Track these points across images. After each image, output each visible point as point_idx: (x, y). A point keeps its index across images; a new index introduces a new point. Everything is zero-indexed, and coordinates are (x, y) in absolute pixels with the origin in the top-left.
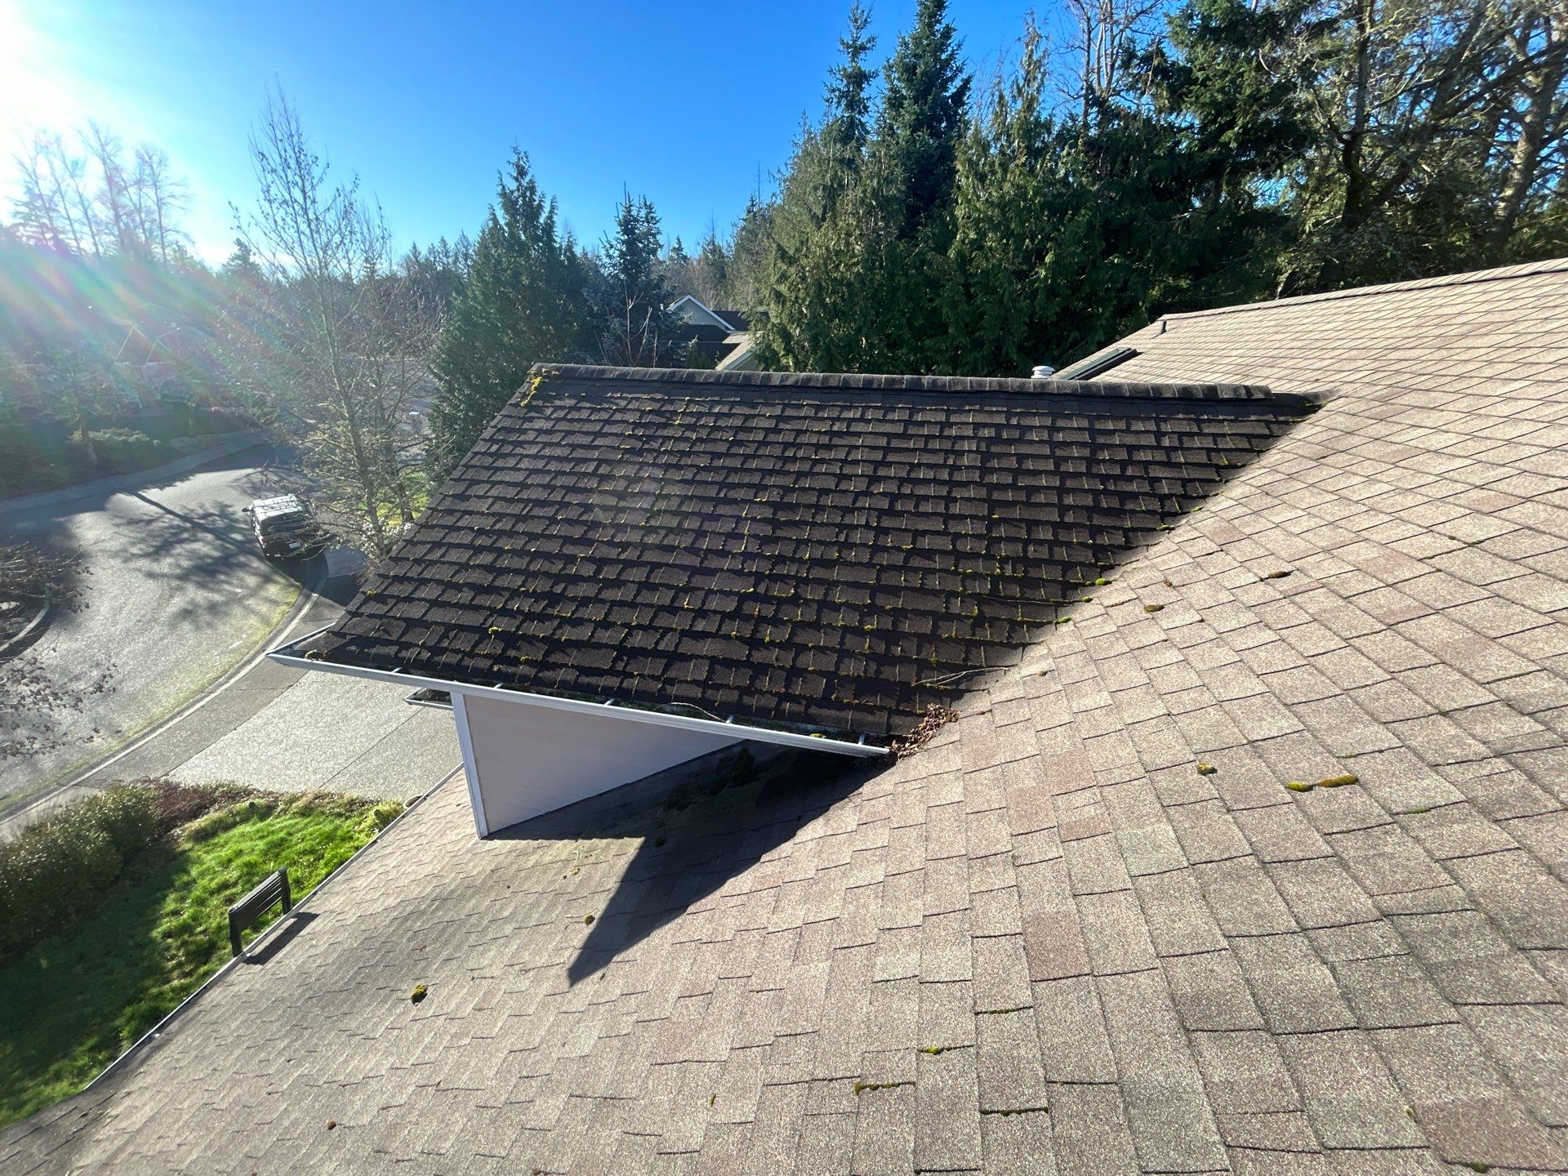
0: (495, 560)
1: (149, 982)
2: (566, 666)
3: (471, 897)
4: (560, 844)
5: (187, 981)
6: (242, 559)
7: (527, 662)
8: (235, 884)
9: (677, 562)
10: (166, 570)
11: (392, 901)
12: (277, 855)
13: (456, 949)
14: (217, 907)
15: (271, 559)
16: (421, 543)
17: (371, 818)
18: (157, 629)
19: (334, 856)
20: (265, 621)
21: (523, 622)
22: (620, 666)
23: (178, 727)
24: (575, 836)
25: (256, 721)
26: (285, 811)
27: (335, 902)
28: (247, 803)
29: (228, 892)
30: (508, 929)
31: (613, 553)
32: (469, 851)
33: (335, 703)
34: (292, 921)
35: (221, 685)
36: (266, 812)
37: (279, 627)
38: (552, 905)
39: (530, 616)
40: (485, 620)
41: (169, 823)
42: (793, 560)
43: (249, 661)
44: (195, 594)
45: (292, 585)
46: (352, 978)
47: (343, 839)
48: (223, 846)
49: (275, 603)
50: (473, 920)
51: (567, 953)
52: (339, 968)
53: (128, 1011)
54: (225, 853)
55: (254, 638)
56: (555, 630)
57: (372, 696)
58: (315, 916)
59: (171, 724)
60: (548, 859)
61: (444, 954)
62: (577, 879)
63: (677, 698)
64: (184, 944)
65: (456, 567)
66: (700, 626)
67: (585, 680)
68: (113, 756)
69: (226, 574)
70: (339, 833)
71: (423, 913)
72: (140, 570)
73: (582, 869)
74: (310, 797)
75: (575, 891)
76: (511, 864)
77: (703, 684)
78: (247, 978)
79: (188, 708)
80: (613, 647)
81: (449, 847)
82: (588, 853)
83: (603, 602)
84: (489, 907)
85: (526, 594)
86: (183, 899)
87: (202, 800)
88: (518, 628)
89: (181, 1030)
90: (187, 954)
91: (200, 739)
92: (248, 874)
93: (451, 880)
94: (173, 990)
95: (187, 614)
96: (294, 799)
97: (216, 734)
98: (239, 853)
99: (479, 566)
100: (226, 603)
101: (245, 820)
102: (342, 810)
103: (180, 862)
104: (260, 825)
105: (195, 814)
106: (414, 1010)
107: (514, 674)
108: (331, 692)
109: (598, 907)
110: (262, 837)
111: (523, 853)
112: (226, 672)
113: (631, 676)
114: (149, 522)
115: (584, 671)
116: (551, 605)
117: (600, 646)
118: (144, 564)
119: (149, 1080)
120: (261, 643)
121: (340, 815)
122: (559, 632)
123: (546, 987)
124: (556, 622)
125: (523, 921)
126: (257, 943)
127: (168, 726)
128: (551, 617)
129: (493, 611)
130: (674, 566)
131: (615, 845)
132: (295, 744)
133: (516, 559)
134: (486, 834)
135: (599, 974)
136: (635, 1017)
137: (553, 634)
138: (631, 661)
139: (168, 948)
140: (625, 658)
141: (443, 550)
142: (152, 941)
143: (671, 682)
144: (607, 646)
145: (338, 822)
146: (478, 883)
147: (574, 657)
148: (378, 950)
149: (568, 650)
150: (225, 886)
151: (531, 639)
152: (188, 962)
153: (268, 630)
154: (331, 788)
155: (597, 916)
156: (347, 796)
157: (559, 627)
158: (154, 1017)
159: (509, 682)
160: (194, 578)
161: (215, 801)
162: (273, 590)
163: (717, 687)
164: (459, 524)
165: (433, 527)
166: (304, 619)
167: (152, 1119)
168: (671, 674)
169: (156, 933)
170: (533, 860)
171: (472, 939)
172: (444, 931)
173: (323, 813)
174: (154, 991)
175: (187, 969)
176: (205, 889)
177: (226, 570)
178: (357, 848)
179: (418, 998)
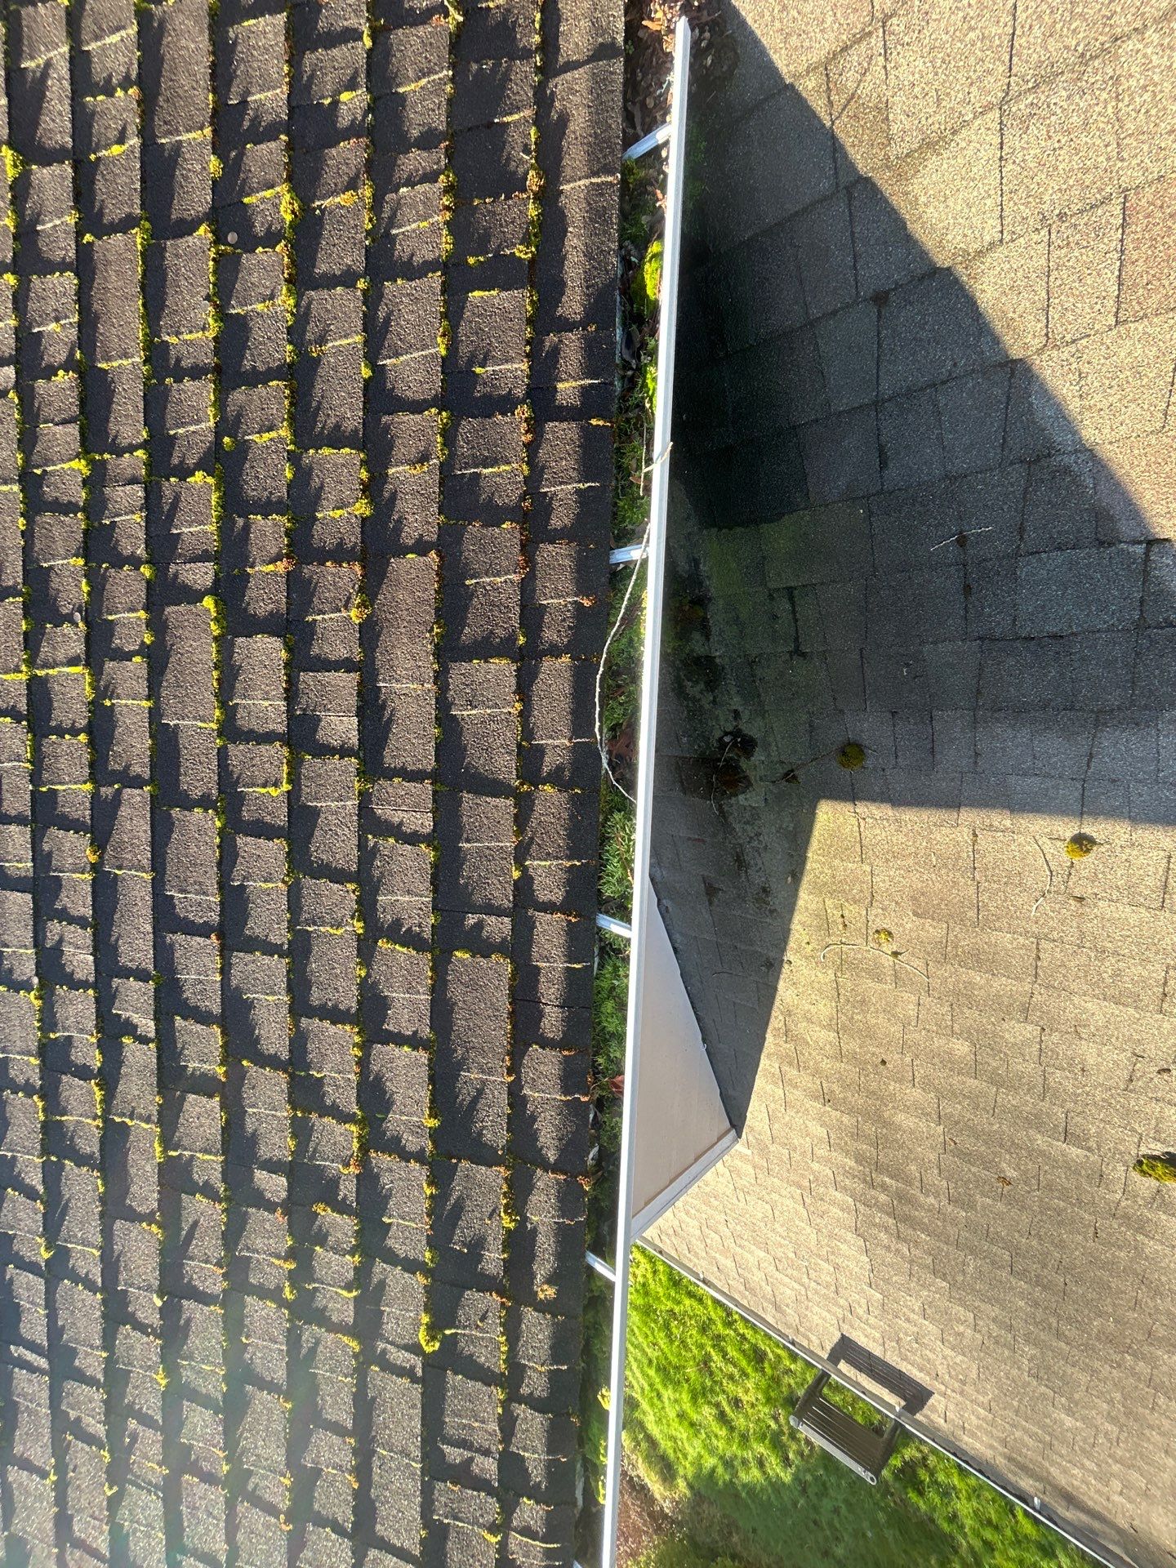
0: (205, 1402)
2: (514, 1090)
7: (517, 1207)
9: (145, 857)
21: (391, 1258)
31: (139, 1057)
39: (372, 1243)
40: (401, 1372)
42: (95, 507)
56: (405, 1157)
65: (242, 1508)
66: (342, 726)
67: (552, 1021)
77: (527, 661)
80: (440, 968)
83: (299, 1042)
85: (303, 1276)
88: (412, 1266)
99: (230, 1444)
107: (565, 1234)
113: (524, 887)
115: (524, 1031)
116: (328, 1192)
117: (441, 1009)
122: (411, 1142)
124: (380, 1160)
128: (368, 1179)
129: (368, 1357)
130: (158, 863)
133: (194, 1342)
137: (419, 1157)
143: (529, 756)
144: (439, 989)
149: (466, 1096)
151: (445, 1217)
157: (395, 1147)
163: (531, 615)
168: (505, 766)
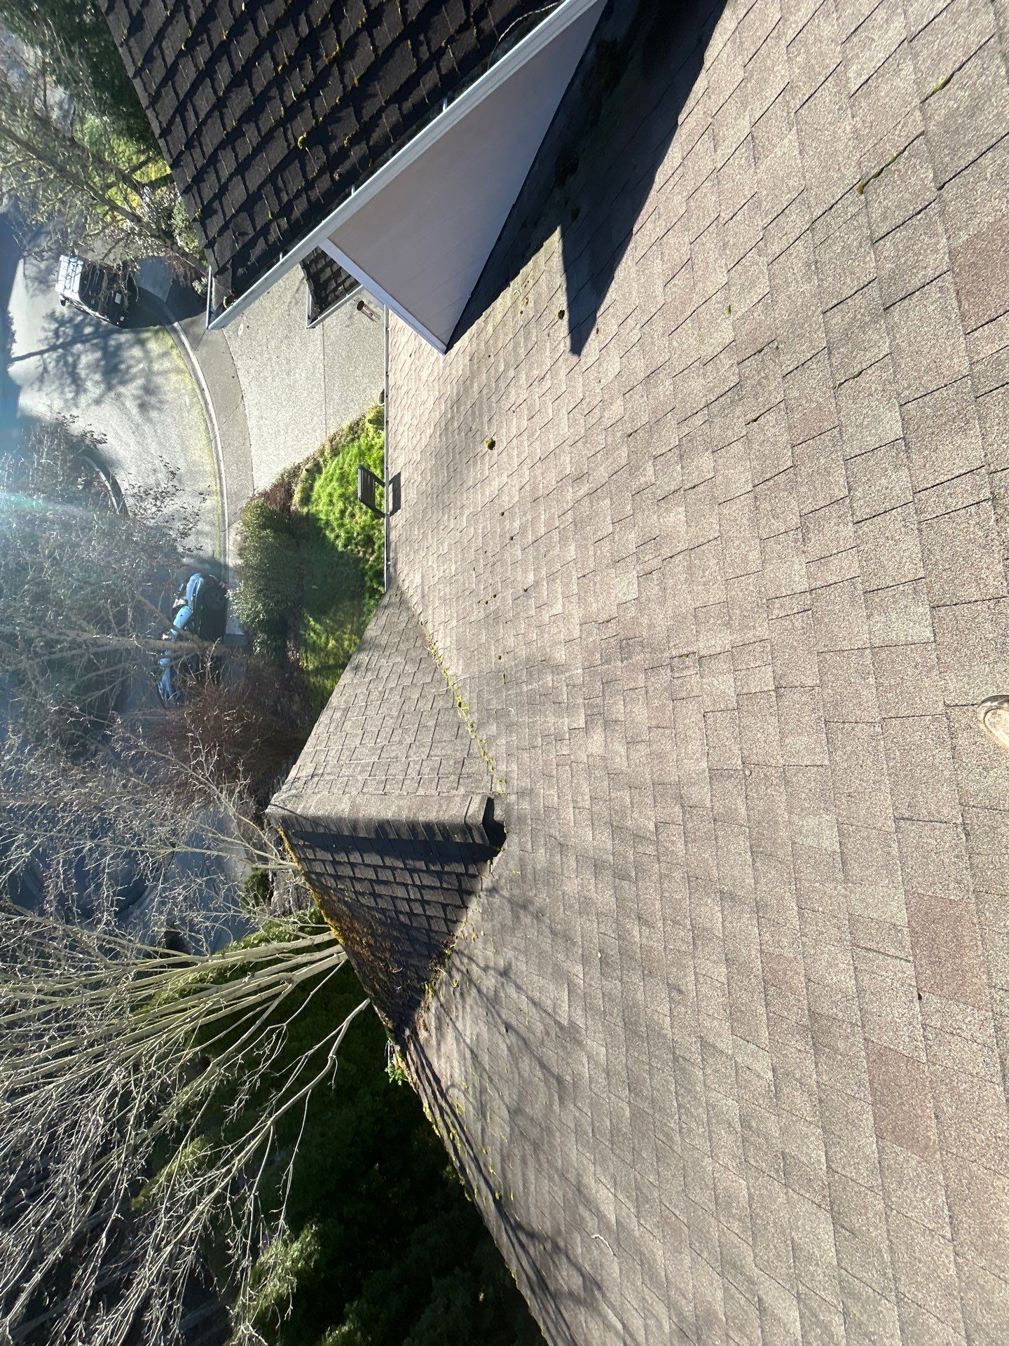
0: (232, 65)
1: (361, 565)
2: (382, 110)
3: (472, 384)
4: (499, 300)
5: (375, 555)
6: (112, 343)
7: (353, 142)
8: (346, 508)
10: (98, 392)
11: (429, 431)
12: (348, 482)
13: (489, 411)
14: (350, 522)
15: (123, 326)
16: (171, 122)
17: (370, 428)
18: (146, 428)
19: (375, 461)
20: (178, 371)
21: (312, 105)
22: (425, 54)
23: (228, 467)
24: (506, 284)
25: (254, 432)
26: (325, 460)
27: (401, 461)
28: (304, 472)
29: (347, 513)
30: (511, 373)
32: (444, 368)
33: (275, 384)
34: (391, 486)
35: (213, 429)
36: (316, 469)
37: (190, 367)
38: (527, 337)
39: (311, 92)
40: (287, 140)
41: (286, 507)
43: (206, 403)
44: (130, 391)
45: (157, 332)
46: (448, 472)
47: (369, 450)
48: (320, 498)
49: (165, 354)
50: (484, 392)
51: (562, 344)
52: (437, 475)
53: (366, 578)
54: (325, 499)
55: (189, 387)
56: (342, 81)
57: (288, 361)
58: (399, 474)
59: (223, 468)
60: (499, 317)
61: (486, 419)
62: (531, 305)
63: (501, 27)
64: (356, 544)
65: (216, 113)
67: (408, 105)
68: (223, 503)
69: (122, 362)
70: (363, 448)
71: (453, 417)
72: (89, 405)
73: (529, 296)
74: (328, 443)
75: (536, 312)
76: (478, 345)
78: (398, 520)
79: (218, 455)
80: (401, 37)
81: (431, 379)
82: (525, 283)
84: (488, 378)
85: (288, 70)
86: (333, 530)
87: (284, 487)
88: (315, 116)
89: (396, 553)
90: (362, 547)
91: (245, 464)
92: (346, 499)
93: (452, 390)
94: (374, 561)
95: (143, 407)
96: (322, 453)
97: (247, 454)
98: (330, 495)
99: (228, 89)
100: (148, 381)
101: (314, 480)
102: (351, 436)
103: (311, 519)
104: (323, 477)
105: (290, 495)
106: (495, 451)
107: (354, 166)
108: (265, 379)
109: (562, 302)
110: (331, 480)
111: (479, 333)
112: (205, 420)
113: (442, 51)
114: (45, 370)
115: (399, 97)
116: (316, 57)
117: (390, 52)
118: (83, 400)
119: (405, 572)
120: (196, 387)
121: (353, 440)
122: (347, 80)
123: (563, 372)
124: (335, 70)
125: (516, 360)
126: (386, 505)
127: (223, 471)
128: (327, 71)
131: (541, 256)
132: (287, 426)
133: (243, 40)
134: (445, 348)
135: (594, 331)
136: (638, 326)
137: (345, 87)
138: (430, 34)
139: (352, 550)
140: (422, 38)
141: (190, 107)
142: (342, 552)
143: (482, 13)
144: (395, 43)
145: (356, 444)
146: (468, 373)
147: (382, 91)
148: (448, 453)
149: (370, 90)
150: (343, 512)
151: (334, 116)
152: (367, 548)
153: (187, 375)
154: (332, 431)
155: (564, 307)
156: (345, 425)
157: (342, 73)
158: (379, 574)
159: (356, 177)
160: (114, 382)
161: (289, 484)
162: (153, 346)
164: (170, 61)
165: (158, 92)
166: (194, 349)
167: (422, 577)
169: (340, 548)
170: (490, 328)
171: (494, 399)
172: (473, 413)
173: (343, 446)
174: (367, 567)
175: (370, 551)
176: (337, 519)
177: (116, 360)
178: (381, 448)
179: (492, 445)
